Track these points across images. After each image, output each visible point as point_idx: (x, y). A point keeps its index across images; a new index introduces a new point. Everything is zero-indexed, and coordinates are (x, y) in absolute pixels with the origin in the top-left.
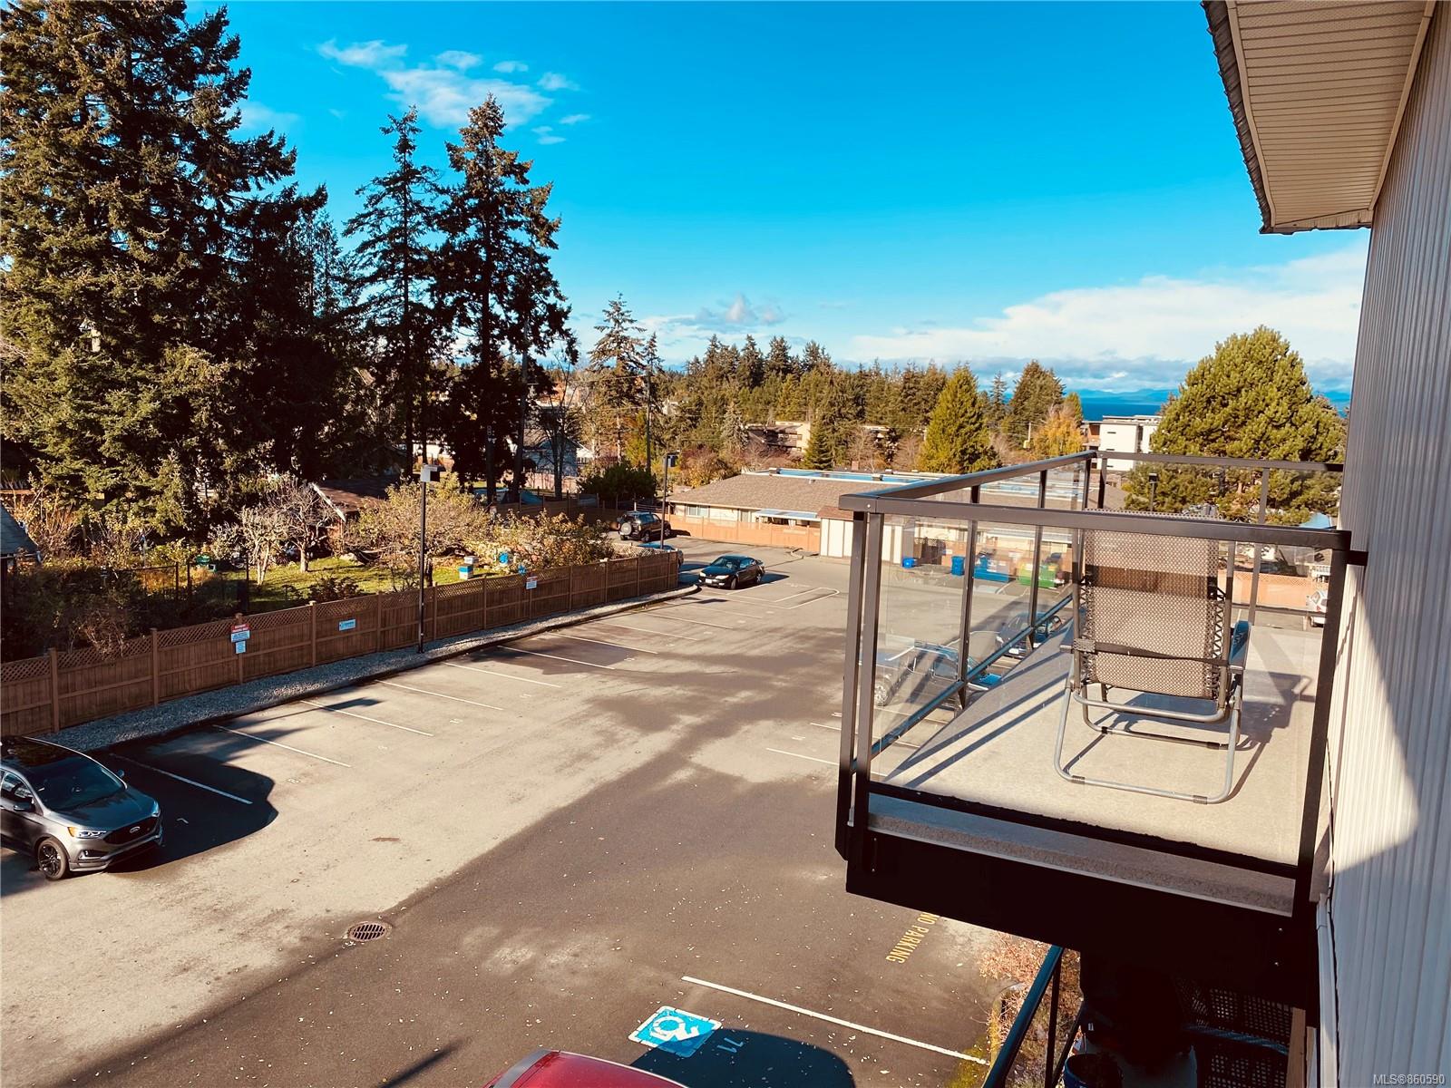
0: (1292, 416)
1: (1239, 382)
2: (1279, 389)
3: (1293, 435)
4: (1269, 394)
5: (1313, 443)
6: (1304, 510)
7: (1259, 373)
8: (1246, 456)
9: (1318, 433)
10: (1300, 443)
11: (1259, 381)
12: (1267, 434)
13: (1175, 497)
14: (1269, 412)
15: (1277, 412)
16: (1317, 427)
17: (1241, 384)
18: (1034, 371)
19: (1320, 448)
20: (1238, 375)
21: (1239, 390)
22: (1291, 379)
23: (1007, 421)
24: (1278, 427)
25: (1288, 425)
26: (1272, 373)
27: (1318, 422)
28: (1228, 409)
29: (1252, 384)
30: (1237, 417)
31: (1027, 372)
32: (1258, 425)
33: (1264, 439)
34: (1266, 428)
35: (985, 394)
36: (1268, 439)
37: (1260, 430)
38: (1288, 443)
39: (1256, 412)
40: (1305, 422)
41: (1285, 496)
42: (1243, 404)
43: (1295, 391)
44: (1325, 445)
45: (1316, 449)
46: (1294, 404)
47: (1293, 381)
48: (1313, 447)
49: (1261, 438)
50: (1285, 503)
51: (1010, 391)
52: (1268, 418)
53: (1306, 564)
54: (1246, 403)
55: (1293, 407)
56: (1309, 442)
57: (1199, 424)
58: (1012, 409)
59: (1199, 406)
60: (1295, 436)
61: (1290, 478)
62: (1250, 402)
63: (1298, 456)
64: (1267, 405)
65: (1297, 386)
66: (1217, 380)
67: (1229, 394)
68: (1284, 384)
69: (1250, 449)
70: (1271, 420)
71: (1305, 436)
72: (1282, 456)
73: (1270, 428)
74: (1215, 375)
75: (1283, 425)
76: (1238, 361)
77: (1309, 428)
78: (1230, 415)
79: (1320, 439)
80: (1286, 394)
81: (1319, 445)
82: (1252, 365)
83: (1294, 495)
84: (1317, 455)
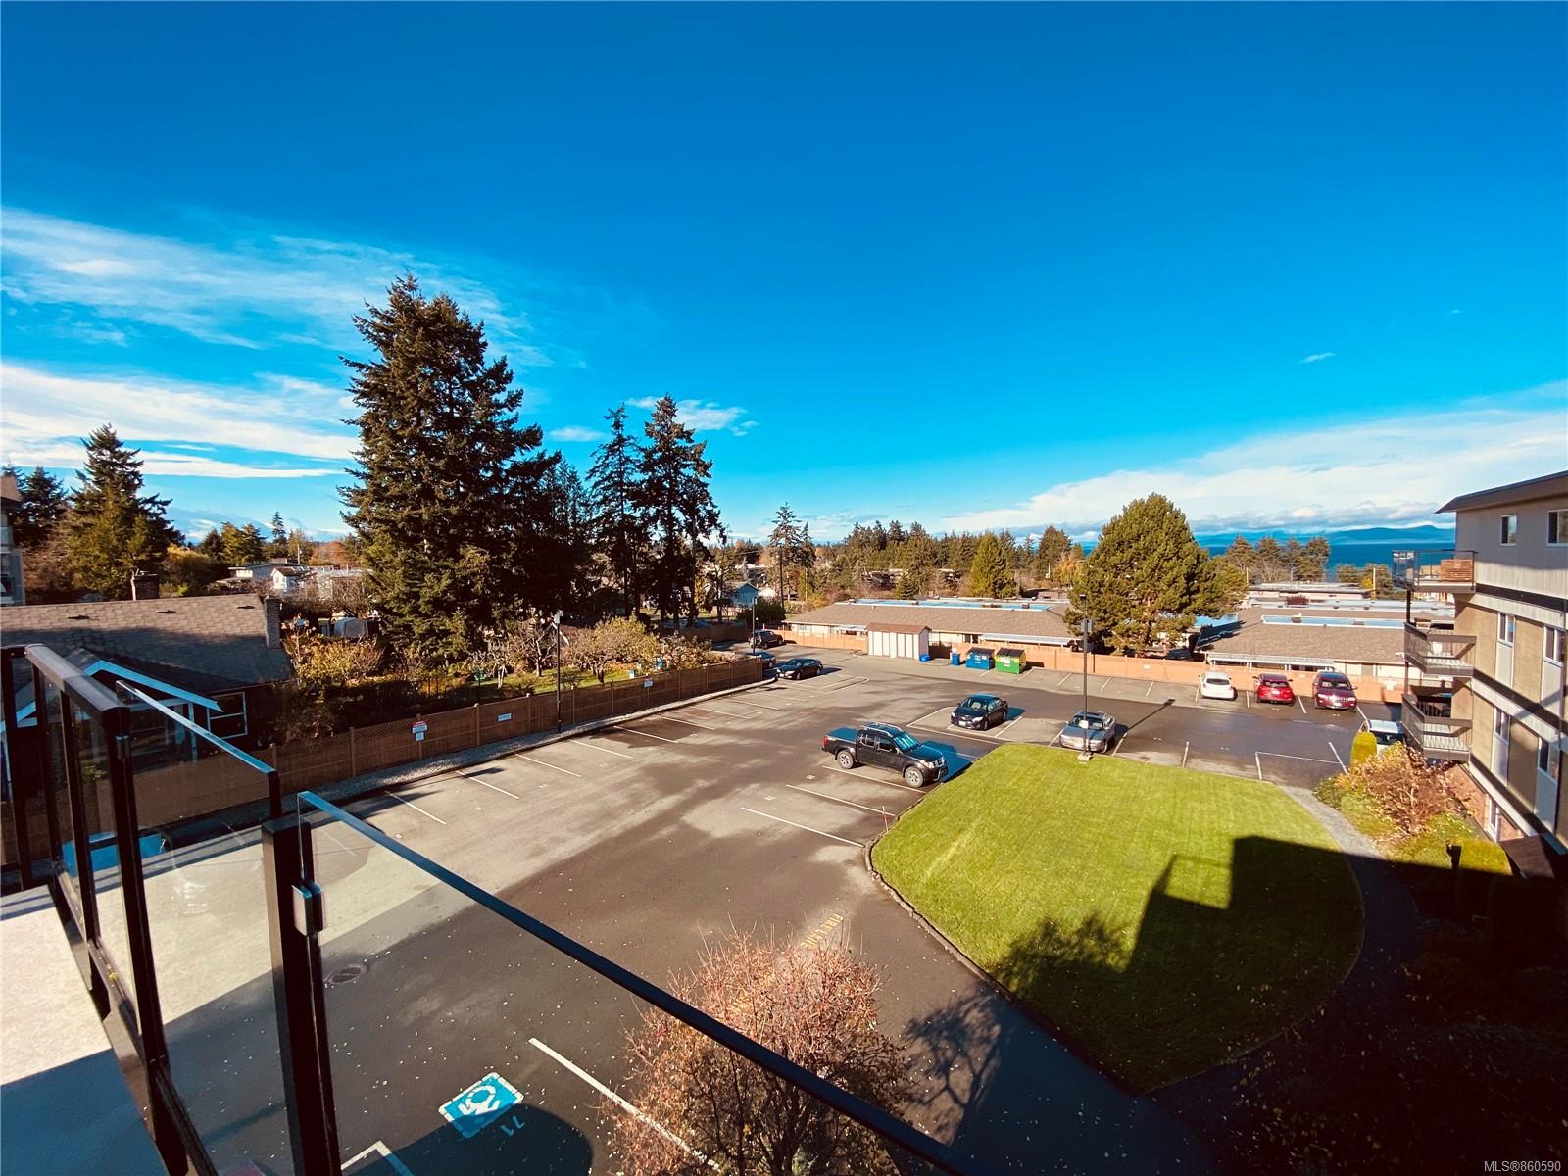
0: (1178, 552)
1: (1138, 531)
2: (1167, 534)
3: (1179, 564)
4: (1160, 537)
5: (1195, 569)
6: (1192, 615)
7: (1151, 524)
8: (1147, 580)
9: (1198, 562)
10: (1184, 570)
11: (1152, 529)
12: (1161, 565)
13: (1099, 610)
14: (1160, 550)
15: (1166, 549)
16: (1197, 558)
17: (1140, 532)
18: (1051, 531)
19: (1201, 572)
20: (1137, 526)
21: (1139, 537)
23: (1036, 562)
24: (1168, 560)
25: (1175, 558)
26: (1162, 523)
27: (1198, 555)
28: (1132, 550)
29: (1148, 532)
30: (1140, 554)
31: (1047, 533)
32: (1153, 559)
33: (1159, 568)
34: (1160, 561)
35: (1020, 547)
36: (1162, 568)
37: (1155, 562)
38: (1176, 570)
39: (1152, 550)
40: (1188, 555)
41: (1177, 606)
42: (1142, 546)
43: (1179, 535)
44: (1205, 570)
45: (1198, 573)
46: (1180, 543)
47: (1177, 528)
48: (1196, 572)
49: (1157, 567)
50: (1179, 611)
51: (1036, 545)
52: (1160, 553)
53: (1201, 652)
54: (1144, 545)
55: (1179, 546)
56: (1192, 569)
57: (1114, 560)
58: (1038, 555)
59: (1112, 549)
60: (1181, 566)
61: (1179, 594)
62: (1147, 544)
63: (1183, 578)
64: (1160, 545)
65: (1181, 532)
66: (1124, 530)
67: (1133, 539)
68: (1171, 530)
69: (1149, 575)
70: (1163, 555)
71: (1188, 564)
72: (1172, 579)
73: (1162, 560)
74: (1122, 527)
75: (1171, 558)
76: (1137, 516)
77: (1190, 559)
78: (1134, 553)
79: (1201, 566)
80: (1173, 537)
81: (1200, 570)
82: (1147, 519)
83: (1183, 606)
84: (1199, 577)
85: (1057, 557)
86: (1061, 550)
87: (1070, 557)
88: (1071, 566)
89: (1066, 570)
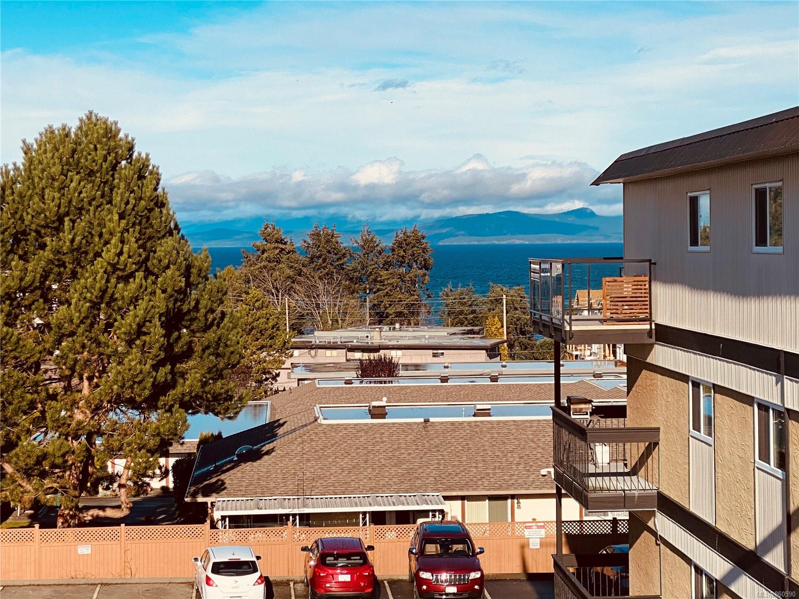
0: (147, 259)
1: (59, 206)
2: (122, 216)
3: (149, 290)
4: (108, 224)
5: (183, 301)
6: (179, 412)
7: (88, 190)
8: (80, 330)
9: (188, 284)
10: (160, 303)
11: (90, 204)
12: (110, 291)
14: (109, 253)
15: (121, 253)
16: (187, 274)
17: (62, 210)
19: (196, 308)
20: (57, 195)
21: (61, 220)
22: (141, 199)
24: (126, 279)
25: (140, 274)
26: (111, 190)
27: (189, 267)
28: (47, 254)
29: (81, 209)
30: (63, 265)
32: (94, 276)
33: (107, 299)
34: (108, 281)
36: (113, 299)
37: (98, 285)
38: (142, 304)
39: (91, 255)
40: (168, 267)
41: (147, 392)
42: (68, 244)
43: (148, 218)
44: (203, 303)
45: (189, 311)
46: (150, 238)
47: (143, 203)
48: (185, 308)
49: (102, 297)
50: (151, 403)
52: (109, 263)
53: (200, 499)
54: (72, 241)
55: (149, 244)
56: (176, 301)
60: (153, 293)
61: (150, 362)
62: (78, 238)
63: (158, 324)
64: (107, 243)
65: (151, 210)
66: (26, 203)
67: (46, 226)
68: (130, 206)
69: (86, 318)
70: (115, 267)
71: (169, 290)
72: (134, 326)
73: (113, 280)
74: (21, 196)
75: (132, 275)
76: (55, 170)
77: (172, 277)
78: (51, 261)
79: (194, 294)
80: (134, 224)
81: (193, 303)
82: (77, 178)
83: (160, 389)
84: (192, 320)
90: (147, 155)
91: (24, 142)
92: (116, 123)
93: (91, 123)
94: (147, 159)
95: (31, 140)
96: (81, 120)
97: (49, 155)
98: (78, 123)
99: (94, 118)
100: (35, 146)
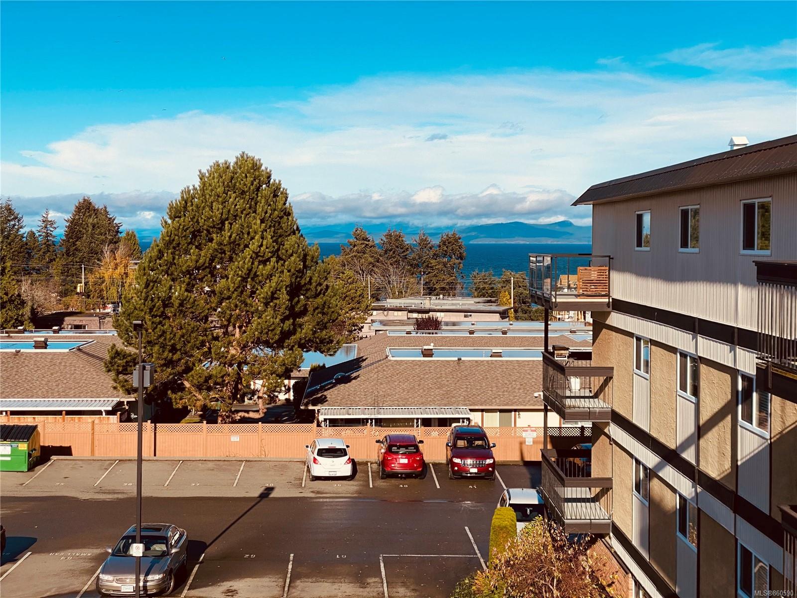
0: (278, 250)
1: (222, 214)
2: (262, 221)
3: (279, 270)
4: (253, 226)
5: (301, 277)
6: (297, 351)
7: (241, 204)
8: (234, 296)
9: (305, 266)
10: (286, 278)
11: (242, 213)
12: (254, 270)
13: (163, 347)
14: (253, 246)
15: (261, 245)
16: (304, 260)
17: (224, 216)
18: (86, 208)
19: (310, 282)
20: (221, 207)
21: (223, 223)
22: (275, 210)
23: (59, 264)
24: (264, 262)
25: (274, 260)
26: (256, 204)
27: (305, 255)
28: (214, 245)
29: (236, 216)
30: (224, 252)
31: (79, 209)
32: (243, 260)
33: (252, 275)
34: (253, 263)
35: (32, 234)
36: (256, 275)
37: (246, 266)
38: (275, 279)
39: (242, 246)
40: (292, 255)
41: (277, 337)
42: (227, 239)
43: (279, 223)
44: (314, 279)
45: (305, 284)
46: (280, 236)
47: (276, 212)
48: (303, 282)
49: (249, 274)
50: (280, 344)
51: (60, 232)
52: (254, 252)
53: (311, 407)
54: (230, 237)
55: (280, 240)
56: (297, 277)
57: (187, 261)
58: (64, 250)
59: (183, 242)
60: (282, 272)
61: (279, 317)
62: (234, 235)
63: (285, 292)
64: (252, 238)
65: (281, 218)
66: (200, 212)
67: (214, 227)
68: (268, 215)
69: (238, 287)
70: (257, 254)
71: (292, 270)
72: (269, 293)
73: (256, 263)
74: (197, 207)
75: (268, 260)
76: (220, 190)
77: (294, 262)
78: (216, 250)
79: (309, 273)
80: (270, 227)
81: (308, 279)
82: (234, 195)
83: (286, 335)
84: (307, 290)
85: (96, 254)
86: (103, 242)
87: (118, 254)
88: (121, 270)
89: (111, 277)
90: (280, 181)
91: (200, 171)
92: (260, 160)
93: (243, 160)
94: (280, 184)
95: (204, 171)
96: (237, 158)
97: (216, 180)
98: (235, 160)
99: (245, 157)
100: (207, 175)
